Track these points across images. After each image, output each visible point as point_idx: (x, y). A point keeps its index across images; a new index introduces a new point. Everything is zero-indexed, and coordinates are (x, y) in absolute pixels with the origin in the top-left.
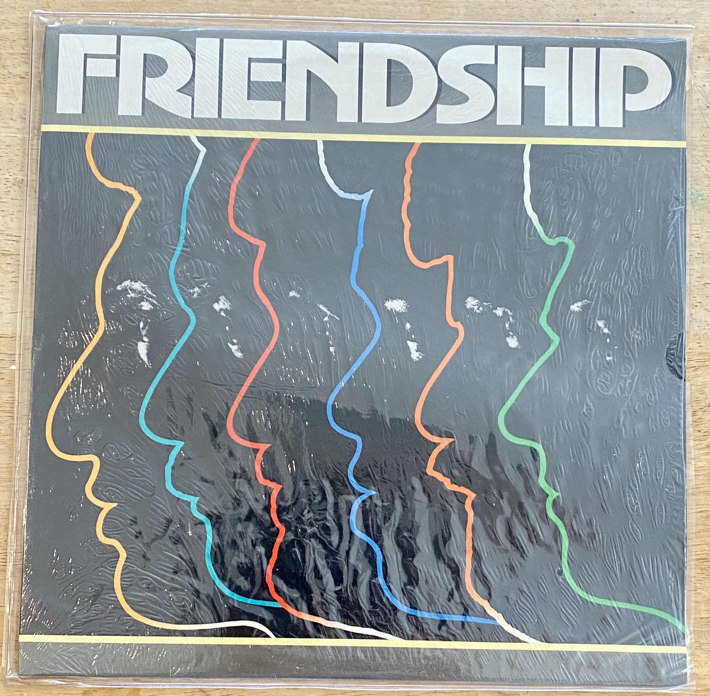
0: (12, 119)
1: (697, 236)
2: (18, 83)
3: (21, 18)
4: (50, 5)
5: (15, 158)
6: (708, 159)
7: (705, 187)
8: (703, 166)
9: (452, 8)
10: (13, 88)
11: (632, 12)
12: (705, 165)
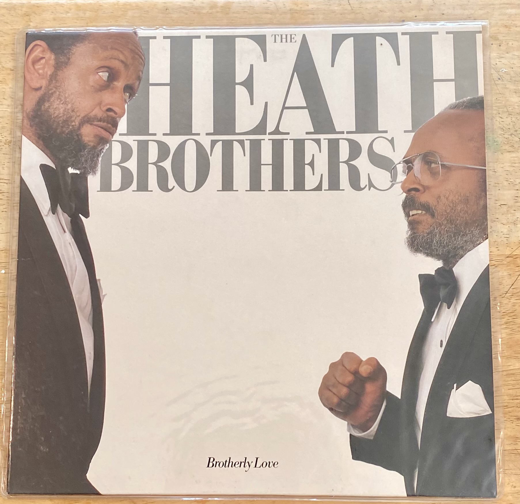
0: (4, 99)
1: (493, 170)
2: (9, 74)
3: (11, 29)
4: (32, 20)
5: (6, 125)
6: (500, 116)
7: (499, 136)
8: (496, 121)
9: (314, 15)
10: (6, 78)
11: (443, 14)
12: (498, 120)
